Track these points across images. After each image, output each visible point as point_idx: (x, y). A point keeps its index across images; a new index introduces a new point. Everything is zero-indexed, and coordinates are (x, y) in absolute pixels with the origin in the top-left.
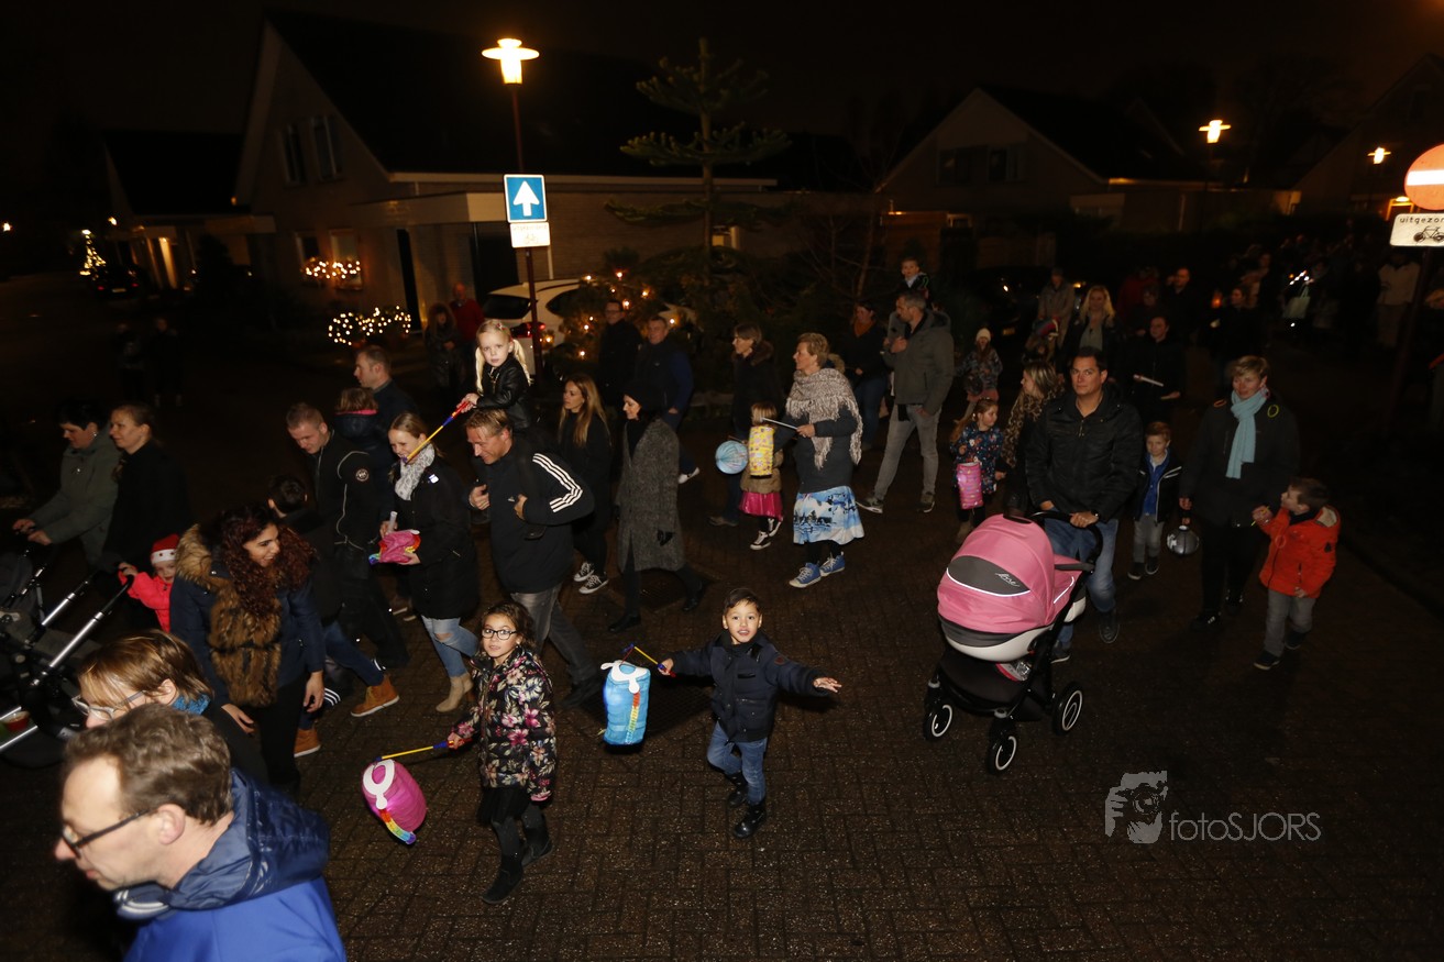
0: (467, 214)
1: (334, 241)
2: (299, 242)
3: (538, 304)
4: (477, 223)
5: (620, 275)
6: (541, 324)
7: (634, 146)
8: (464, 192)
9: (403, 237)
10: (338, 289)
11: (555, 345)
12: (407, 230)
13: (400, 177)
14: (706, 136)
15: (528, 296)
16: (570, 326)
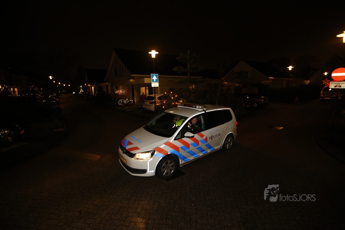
0: (144, 82)
1: (121, 87)
2: (115, 87)
3: (156, 98)
4: (146, 83)
5: (171, 92)
6: (156, 102)
7: (175, 69)
8: (144, 78)
9: (133, 86)
10: (121, 95)
11: (159, 105)
12: (134, 85)
13: (133, 75)
14: (189, 67)
15: (154, 96)
16: (162, 102)
